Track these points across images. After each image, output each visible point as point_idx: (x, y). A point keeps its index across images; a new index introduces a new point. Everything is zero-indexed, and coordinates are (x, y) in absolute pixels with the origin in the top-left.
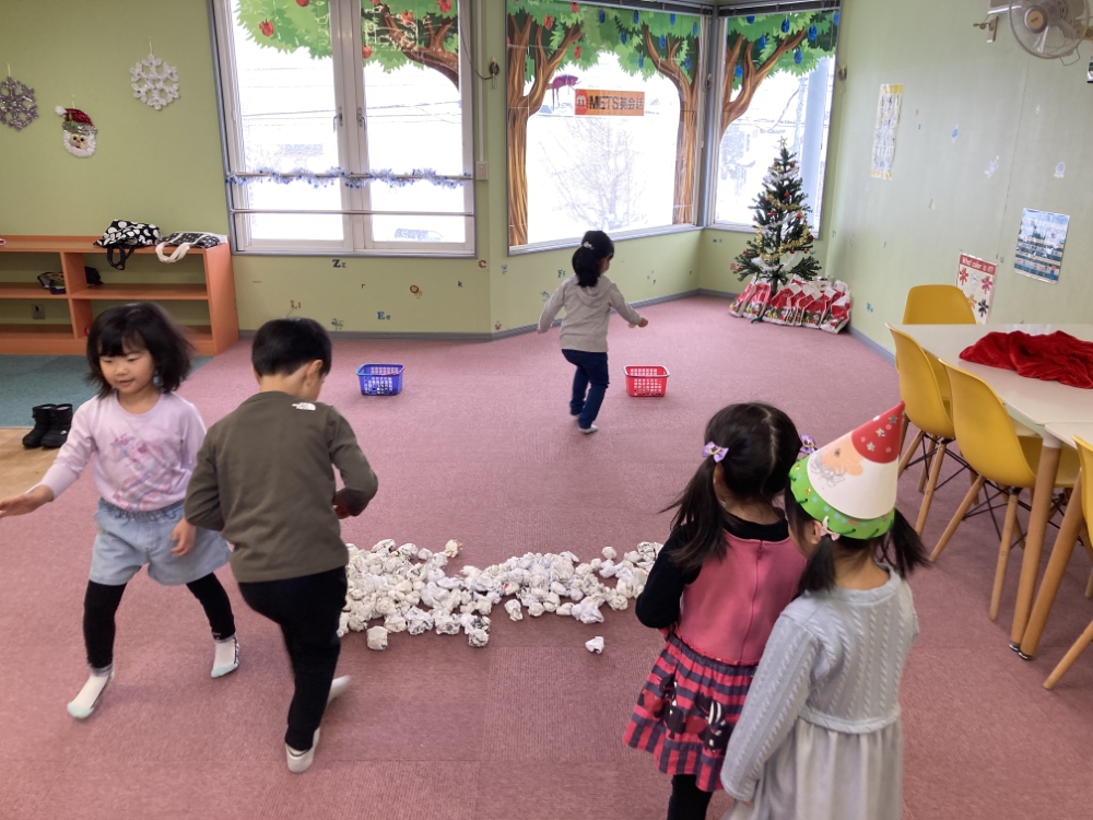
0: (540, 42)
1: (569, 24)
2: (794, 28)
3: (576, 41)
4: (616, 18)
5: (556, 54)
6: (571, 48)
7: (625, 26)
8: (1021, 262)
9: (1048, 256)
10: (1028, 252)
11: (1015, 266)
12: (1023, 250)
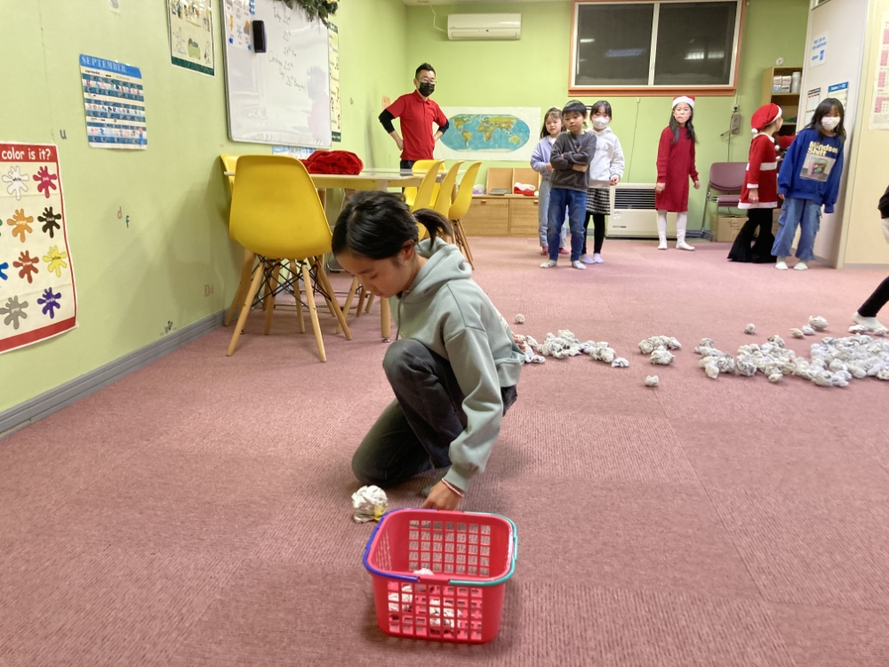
8: (96, 131)
9: (133, 118)
10: (104, 115)
11: (91, 139)
12: (95, 114)
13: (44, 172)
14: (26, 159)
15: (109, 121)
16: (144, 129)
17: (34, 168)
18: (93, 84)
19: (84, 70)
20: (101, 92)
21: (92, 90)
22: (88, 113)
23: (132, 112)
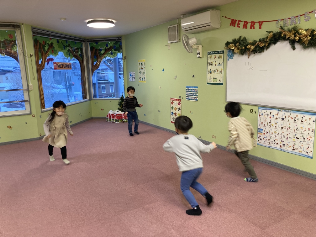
0: (42, 48)
1: (50, 43)
2: (109, 46)
3: (52, 49)
4: (62, 42)
5: (47, 52)
6: (51, 50)
7: (64, 44)
8: (188, 98)
9: (194, 96)
10: (189, 95)
11: (186, 99)
12: (187, 95)
13: (179, 103)
14: (177, 101)
15: (190, 96)
16: (197, 98)
17: (178, 102)
18: (188, 90)
19: (186, 88)
20: (189, 91)
21: (188, 91)
22: (186, 95)
23: (195, 95)
